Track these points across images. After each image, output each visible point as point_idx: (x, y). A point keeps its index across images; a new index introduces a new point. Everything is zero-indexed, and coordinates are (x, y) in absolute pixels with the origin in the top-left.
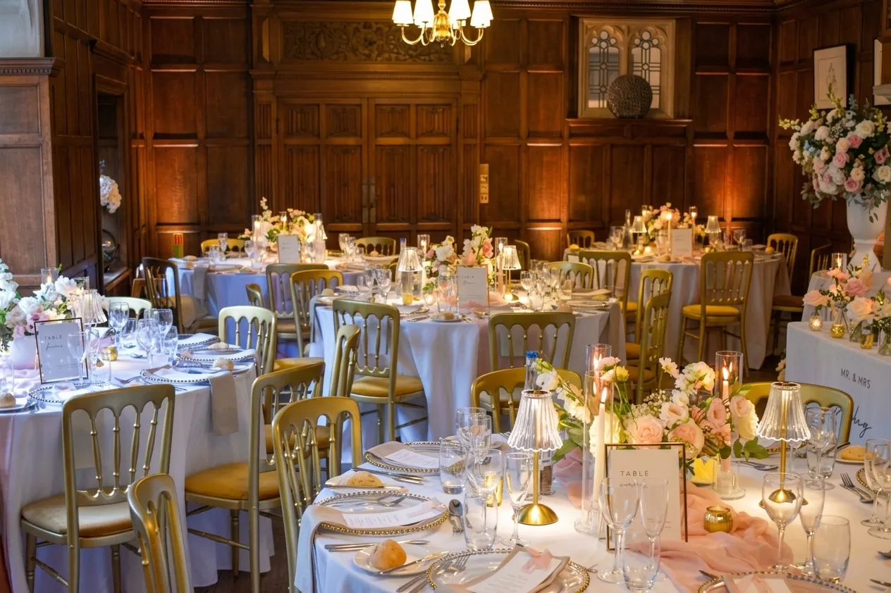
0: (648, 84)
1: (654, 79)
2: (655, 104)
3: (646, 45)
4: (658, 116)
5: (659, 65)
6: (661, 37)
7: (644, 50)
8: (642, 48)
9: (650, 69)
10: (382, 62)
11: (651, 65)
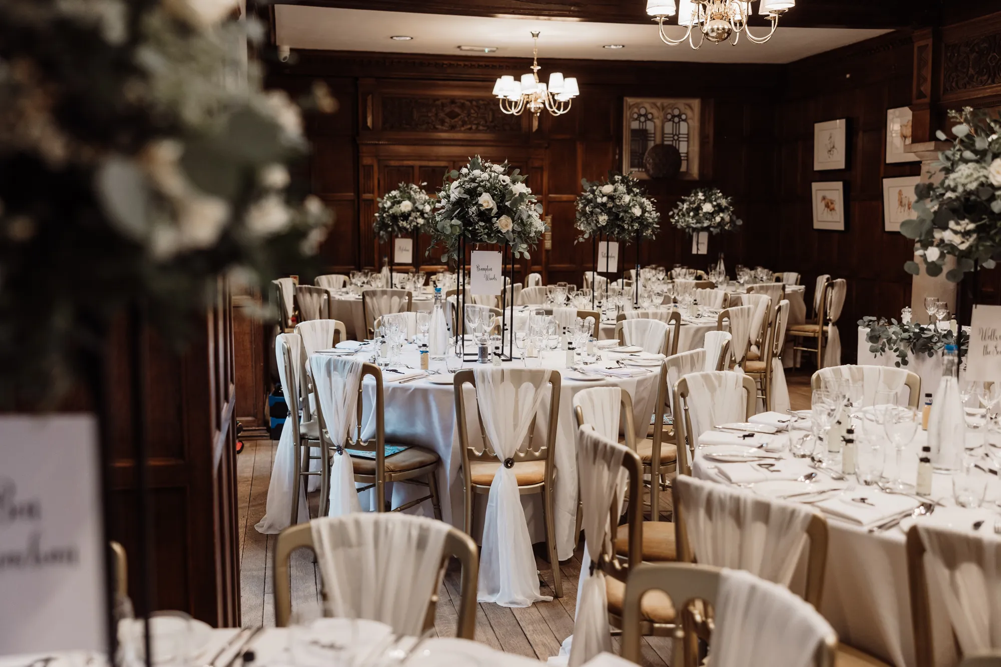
0: (678, 151)
1: (683, 148)
2: (683, 168)
3: (676, 120)
4: (687, 178)
5: (686, 136)
6: (689, 113)
7: (675, 124)
8: (673, 122)
9: (680, 139)
10: (464, 132)
11: (680, 136)
